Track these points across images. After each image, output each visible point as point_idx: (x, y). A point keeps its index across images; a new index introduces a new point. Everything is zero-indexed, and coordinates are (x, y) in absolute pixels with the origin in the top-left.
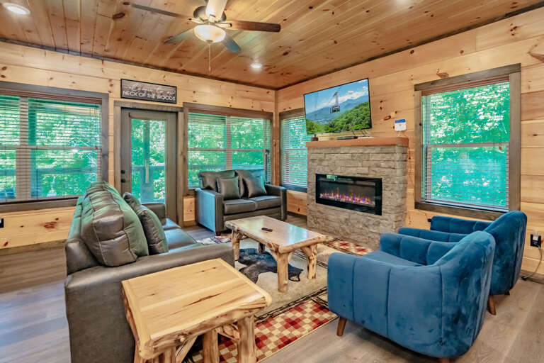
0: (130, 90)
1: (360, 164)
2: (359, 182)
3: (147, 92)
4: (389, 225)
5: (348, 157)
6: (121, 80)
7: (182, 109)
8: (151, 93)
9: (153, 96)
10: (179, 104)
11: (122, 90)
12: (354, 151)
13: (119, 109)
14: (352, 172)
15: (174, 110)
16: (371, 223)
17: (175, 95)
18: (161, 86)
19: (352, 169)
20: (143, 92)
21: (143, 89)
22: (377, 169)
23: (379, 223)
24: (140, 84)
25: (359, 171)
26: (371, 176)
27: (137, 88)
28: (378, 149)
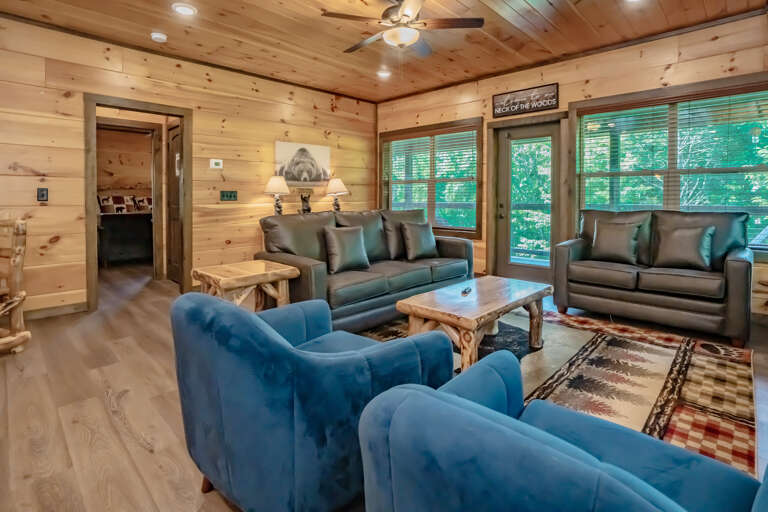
0: (502, 106)
3: (521, 103)
6: (493, 96)
7: (566, 115)
8: (524, 103)
9: (527, 106)
10: (563, 107)
11: (494, 109)
13: (491, 131)
15: (554, 118)
17: (556, 96)
18: (536, 90)
20: (514, 104)
21: (516, 101)
24: (513, 95)
27: (509, 101)
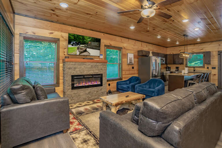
1: (95, 69)
2: (94, 76)
4: (105, 88)
5: (90, 67)
12: (92, 64)
14: (91, 72)
16: (99, 90)
19: (91, 71)
22: (101, 71)
23: (102, 89)
25: (95, 72)
26: (99, 73)
28: (101, 64)
